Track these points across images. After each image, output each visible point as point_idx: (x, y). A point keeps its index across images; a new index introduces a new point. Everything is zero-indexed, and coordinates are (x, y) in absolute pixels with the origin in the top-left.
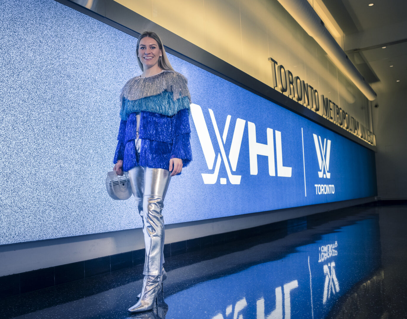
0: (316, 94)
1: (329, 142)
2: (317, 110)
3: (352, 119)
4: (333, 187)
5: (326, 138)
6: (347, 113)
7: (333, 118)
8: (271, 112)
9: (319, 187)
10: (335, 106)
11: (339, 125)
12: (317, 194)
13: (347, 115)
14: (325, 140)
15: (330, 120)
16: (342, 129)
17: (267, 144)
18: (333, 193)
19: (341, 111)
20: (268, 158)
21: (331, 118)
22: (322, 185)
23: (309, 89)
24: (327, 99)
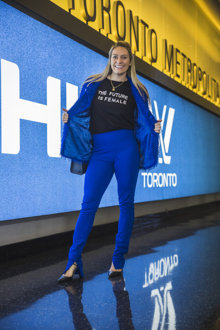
0: (153, 35)
1: (172, 111)
2: (154, 60)
3: (213, 82)
4: (174, 177)
5: (166, 105)
6: (204, 73)
7: (181, 76)
8: (59, 51)
9: (150, 177)
10: (185, 59)
11: (191, 88)
12: (145, 186)
13: (205, 76)
14: (165, 107)
15: (176, 79)
16: (196, 94)
17: (45, 103)
18: (174, 185)
19: (195, 68)
20: (46, 128)
21: (178, 76)
22: (155, 174)
23: (141, 26)
24: (172, 46)
